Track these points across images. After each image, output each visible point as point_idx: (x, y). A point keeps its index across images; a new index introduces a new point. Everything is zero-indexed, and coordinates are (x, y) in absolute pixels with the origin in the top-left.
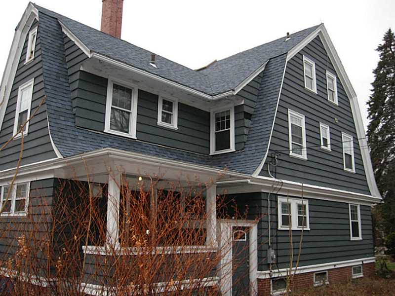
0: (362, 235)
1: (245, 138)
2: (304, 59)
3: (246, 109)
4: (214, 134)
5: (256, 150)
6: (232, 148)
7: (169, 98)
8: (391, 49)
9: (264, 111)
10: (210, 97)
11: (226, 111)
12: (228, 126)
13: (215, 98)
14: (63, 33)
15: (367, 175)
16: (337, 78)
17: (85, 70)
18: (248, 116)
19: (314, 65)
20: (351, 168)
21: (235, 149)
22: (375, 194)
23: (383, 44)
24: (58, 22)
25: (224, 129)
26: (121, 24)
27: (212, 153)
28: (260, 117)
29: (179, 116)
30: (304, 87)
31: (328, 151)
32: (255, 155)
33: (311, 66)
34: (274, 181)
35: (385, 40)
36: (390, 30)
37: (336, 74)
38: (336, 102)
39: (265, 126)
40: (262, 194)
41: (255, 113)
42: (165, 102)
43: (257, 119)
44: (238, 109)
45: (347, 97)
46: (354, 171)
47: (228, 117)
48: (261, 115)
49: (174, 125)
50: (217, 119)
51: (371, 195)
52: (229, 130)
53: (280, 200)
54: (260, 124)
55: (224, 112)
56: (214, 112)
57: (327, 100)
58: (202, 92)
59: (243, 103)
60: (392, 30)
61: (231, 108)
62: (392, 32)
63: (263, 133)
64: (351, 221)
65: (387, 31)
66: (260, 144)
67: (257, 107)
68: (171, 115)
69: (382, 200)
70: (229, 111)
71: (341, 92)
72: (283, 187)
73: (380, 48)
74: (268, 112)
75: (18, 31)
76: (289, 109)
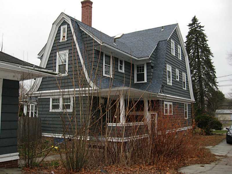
0: (188, 117)
1: (151, 77)
2: (171, 40)
3: (152, 65)
4: (136, 75)
5: (157, 82)
6: (146, 81)
7: (122, 59)
8: (195, 26)
9: (159, 65)
10: (137, 59)
11: (142, 65)
12: (143, 71)
13: (139, 59)
14: (81, 29)
15: (190, 90)
16: (181, 48)
17: (97, 49)
18: (152, 67)
19: (174, 43)
20: (185, 88)
21: (147, 81)
22: (193, 99)
23: (191, 23)
24: (78, 24)
25: (141, 72)
26: (91, 19)
27: (135, 82)
28: (157, 68)
29: (125, 67)
30: (171, 54)
31: (178, 81)
32: (157, 84)
33: (173, 43)
34: (164, 95)
35: (192, 21)
36: (195, 16)
37: (181, 46)
38: (181, 59)
39: (160, 72)
40: (159, 101)
41: (155, 66)
42: (120, 61)
43: (156, 69)
44: (148, 64)
45: (184, 56)
46: (186, 89)
47: (144, 67)
48: (157, 67)
49: (123, 71)
50: (138, 68)
51: (191, 99)
52: (144, 73)
53: (165, 103)
54: (158, 71)
55: (141, 65)
56: (136, 64)
57: (178, 58)
58: (135, 57)
59: (150, 62)
60: (196, 16)
61: (145, 63)
62: (196, 18)
63: (159, 75)
64: (185, 111)
65: (194, 17)
66: (158, 80)
67: (155, 63)
68: (122, 66)
69: (195, 102)
70: (144, 64)
71: (183, 54)
72: (167, 98)
73: (190, 25)
74: (161, 66)
75: (54, 25)
76: (167, 64)
